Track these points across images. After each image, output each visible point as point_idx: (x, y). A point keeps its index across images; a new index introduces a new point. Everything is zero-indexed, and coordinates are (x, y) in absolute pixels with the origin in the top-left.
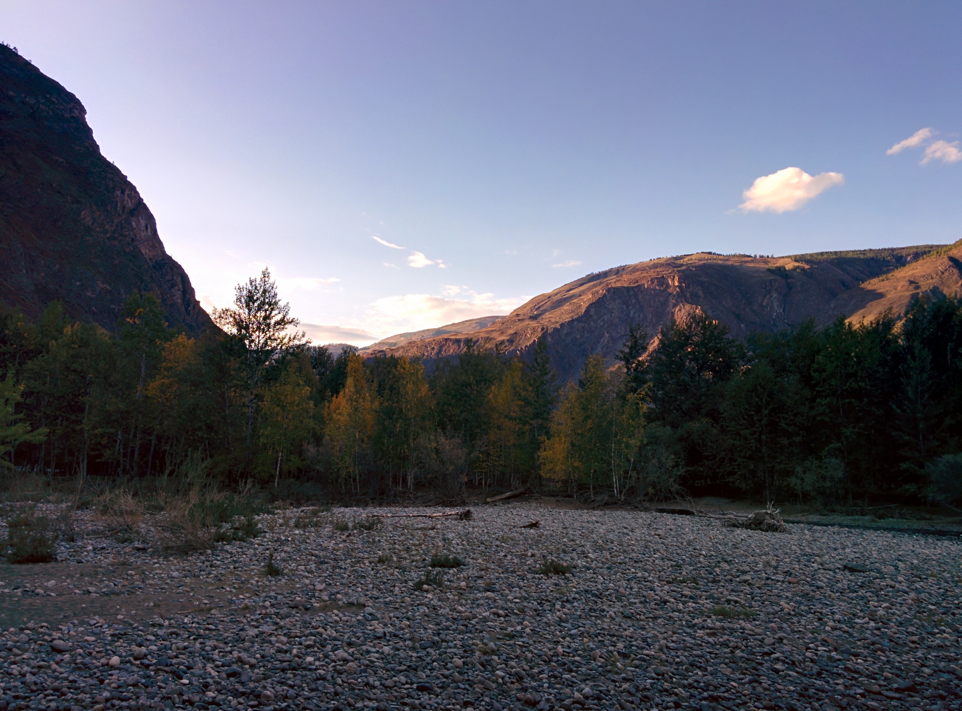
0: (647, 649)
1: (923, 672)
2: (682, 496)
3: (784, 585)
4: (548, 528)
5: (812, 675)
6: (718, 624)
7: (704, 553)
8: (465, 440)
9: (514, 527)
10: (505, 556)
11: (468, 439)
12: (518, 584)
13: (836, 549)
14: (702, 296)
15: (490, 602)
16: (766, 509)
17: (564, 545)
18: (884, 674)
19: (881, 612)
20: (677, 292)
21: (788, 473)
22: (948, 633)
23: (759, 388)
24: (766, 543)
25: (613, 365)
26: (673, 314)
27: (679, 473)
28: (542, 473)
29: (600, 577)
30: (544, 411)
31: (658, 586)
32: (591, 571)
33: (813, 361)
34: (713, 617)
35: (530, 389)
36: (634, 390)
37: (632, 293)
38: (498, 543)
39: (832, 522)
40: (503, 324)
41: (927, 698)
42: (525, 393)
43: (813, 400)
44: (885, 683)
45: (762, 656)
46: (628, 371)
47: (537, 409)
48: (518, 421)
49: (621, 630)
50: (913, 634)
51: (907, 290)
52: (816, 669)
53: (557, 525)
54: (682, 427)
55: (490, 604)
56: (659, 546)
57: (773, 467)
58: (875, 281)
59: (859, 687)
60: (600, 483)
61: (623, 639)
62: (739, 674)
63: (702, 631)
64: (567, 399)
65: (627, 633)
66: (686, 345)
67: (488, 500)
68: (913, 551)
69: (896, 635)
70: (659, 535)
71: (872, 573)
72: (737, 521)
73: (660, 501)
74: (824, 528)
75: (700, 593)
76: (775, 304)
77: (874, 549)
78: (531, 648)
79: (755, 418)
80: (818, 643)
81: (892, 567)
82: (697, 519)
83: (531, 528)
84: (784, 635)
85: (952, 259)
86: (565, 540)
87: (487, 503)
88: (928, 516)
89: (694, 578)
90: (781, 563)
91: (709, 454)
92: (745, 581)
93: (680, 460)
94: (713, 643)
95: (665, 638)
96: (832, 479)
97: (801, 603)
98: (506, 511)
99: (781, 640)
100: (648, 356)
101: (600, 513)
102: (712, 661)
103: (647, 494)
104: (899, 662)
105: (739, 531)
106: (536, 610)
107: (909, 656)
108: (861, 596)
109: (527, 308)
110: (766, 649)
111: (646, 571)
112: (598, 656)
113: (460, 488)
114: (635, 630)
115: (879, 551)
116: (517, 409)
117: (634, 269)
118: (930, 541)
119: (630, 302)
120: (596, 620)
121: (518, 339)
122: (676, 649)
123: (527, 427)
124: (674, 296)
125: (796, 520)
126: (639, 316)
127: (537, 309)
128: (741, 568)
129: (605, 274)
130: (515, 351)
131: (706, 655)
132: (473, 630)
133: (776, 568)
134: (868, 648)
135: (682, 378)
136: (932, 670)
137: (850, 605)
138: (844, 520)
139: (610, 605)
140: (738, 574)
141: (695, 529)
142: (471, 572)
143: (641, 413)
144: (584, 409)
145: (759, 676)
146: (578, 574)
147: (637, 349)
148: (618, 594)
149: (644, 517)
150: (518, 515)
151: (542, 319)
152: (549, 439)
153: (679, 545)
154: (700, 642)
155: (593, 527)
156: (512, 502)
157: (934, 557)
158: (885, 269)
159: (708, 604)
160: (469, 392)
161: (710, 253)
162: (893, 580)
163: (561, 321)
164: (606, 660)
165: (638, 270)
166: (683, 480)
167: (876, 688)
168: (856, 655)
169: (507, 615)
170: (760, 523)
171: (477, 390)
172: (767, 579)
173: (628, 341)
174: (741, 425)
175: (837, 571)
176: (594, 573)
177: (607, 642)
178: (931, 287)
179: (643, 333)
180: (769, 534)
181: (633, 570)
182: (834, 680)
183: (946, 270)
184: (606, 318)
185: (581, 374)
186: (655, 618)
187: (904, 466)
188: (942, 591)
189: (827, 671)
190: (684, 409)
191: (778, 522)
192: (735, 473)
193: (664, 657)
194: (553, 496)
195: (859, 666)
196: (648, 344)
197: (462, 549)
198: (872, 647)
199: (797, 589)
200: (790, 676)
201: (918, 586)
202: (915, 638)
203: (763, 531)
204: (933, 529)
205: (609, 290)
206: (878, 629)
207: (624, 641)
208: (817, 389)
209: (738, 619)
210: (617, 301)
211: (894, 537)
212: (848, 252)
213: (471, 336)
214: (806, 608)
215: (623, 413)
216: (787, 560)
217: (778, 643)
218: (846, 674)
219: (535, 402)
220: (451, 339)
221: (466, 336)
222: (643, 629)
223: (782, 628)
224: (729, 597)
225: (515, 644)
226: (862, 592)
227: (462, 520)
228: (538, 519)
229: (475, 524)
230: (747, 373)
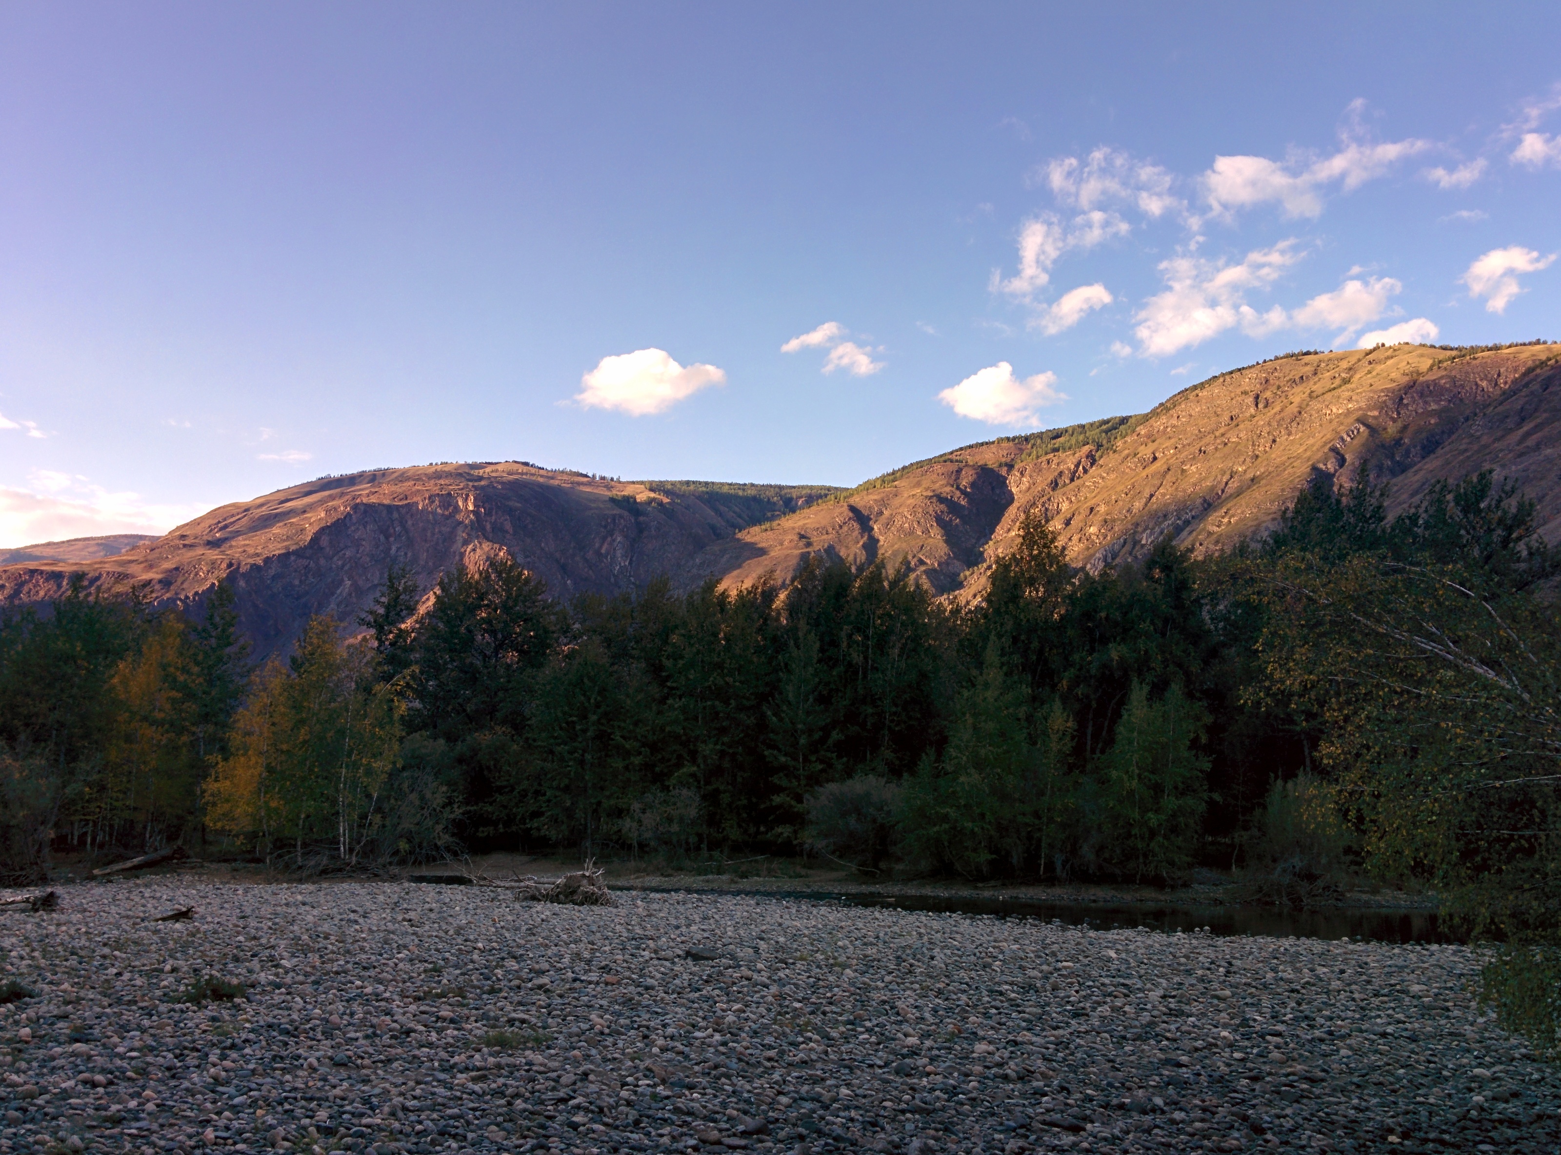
0: (370, 1116)
1: (779, 1103)
2: (455, 854)
3: (598, 989)
4: (209, 919)
5: (626, 1127)
6: (491, 1060)
7: (480, 945)
8: (56, 760)
9: (143, 920)
10: (119, 974)
11: (62, 759)
12: (139, 1025)
13: (677, 927)
14: (511, 531)
15: (79, 1061)
16: (583, 869)
17: (237, 947)
18: (728, 1112)
19: (731, 1018)
20: (471, 521)
21: (619, 813)
22: (816, 1041)
23: (586, 680)
24: (579, 924)
25: (354, 635)
26: (462, 555)
27: (452, 816)
28: (208, 821)
29: (298, 999)
30: (221, 709)
31: (398, 1006)
32: (283, 990)
33: (666, 642)
34: (485, 1050)
35: (196, 669)
36: (387, 678)
37: (395, 515)
38: (106, 951)
39: (677, 887)
40: (152, 550)
41: (781, 1141)
42: (186, 676)
43: (663, 700)
44: (728, 1126)
45: (556, 1104)
46: (380, 646)
47: (206, 706)
48: (167, 726)
49: (327, 1088)
50: (770, 1047)
51: (796, 547)
52: (633, 1114)
53: (228, 913)
54: (464, 741)
55: (77, 1066)
56: (407, 940)
57: (599, 803)
58: (756, 529)
59: (691, 1136)
60: (315, 837)
61: (327, 1104)
62: (518, 1139)
63: (464, 1075)
64: (265, 690)
65: (337, 1091)
66: (479, 607)
67: (96, 872)
68: (780, 925)
69: (749, 1051)
70: (410, 920)
71: (724, 960)
72: (539, 890)
73: (417, 863)
74: (665, 895)
75: (467, 1012)
76: (619, 553)
77: (729, 923)
78: (154, 1138)
79: (578, 727)
80: (640, 1075)
81: (751, 950)
82: (475, 890)
83: (177, 921)
84: (592, 1067)
85: (852, 509)
86: (241, 938)
87: (92, 878)
88: (803, 872)
89: (460, 988)
90: (598, 954)
91: (505, 783)
92: (540, 987)
93: (455, 794)
94: (481, 1092)
95: (401, 1094)
96: (681, 820)
97: (619, 1014)
98: (130, 892)
99: (586, 1074)
100: (416, 622)
101: (311, 887)
102: (476, 1122)
103: (396, 852)
104: (749, 1092)
105: (539, 907)
106: (169, 1069)
107: (763, 1081)
108: (706, 997)
109: (202, 525)
110: (561, 1094)
111: (381, 983)
112: (279, 1138)
113: (39, 851)
114: (351, 1085)
115: (736, 927)
116: (168, 706)
117: (402, 476)
118: (804, 907)
119: (392, 531)
120: (283, 1075)
121: (180, 580)
122: (420, 1110)
123: (185, 738)
124: (466, 526)
125: (626, 884)
126: (406, 554)
127: (221, 529)
128: (537, 967)
129: (351, 480)
130: (173, 600)
131: (468, 1114)
132: (39, 1116)
133: (589, 962)
134: (709, 1074)
135: (468, 661)
136: (791, 1098)
137: (689, 1012)
138: (694, 882)
139: (311, 1047)
140: (530, 976)
141: (470, 907)
142: (43, 1009)
143: (396, 716)
144: (297, 707)
145: (547, 1137)
146: (258, 997)
147: (398, 609)
148: (329, 1025)
149: (389, 890)
150: (154, 898)
151: (231, 547)
152: (226, 759)
153: (442, 934)
154: (458, 1094)
155: (294, 914)
156: (146, 874)
157: (806, 932)
158: (769, 514)
159: (478, 1029)
160: (70, 671)
161: (526, 464)
162: (750, 969)
163: (266, 554)
164: (294, 1144)
165: (408, 479)
166: (459, 828)
167: (714, 1135)
168: (691, 1087)
169: (111, 1083)
170: (573, 893)
171: (87, 669)
172: (575, 980)
173: (383, 595)
174: (556, 738)
175: (676, 960)
176: (288, 994)
177: (298, 1112)
178: (826, 546)
179: (410, 583)
180: (585, 908)
181: (358, 983)
182: (658, 1129)
183: (845, 523)
184: (348, 553)
185: (295, 649)
186: (389, 1061)
187: (777, 799)
188: (812, 980)
189: (648, 1117)
190: (468, 710)
191: (600, 889)
192: (542, 814)
193: (397, 1125)
194: (225, 861)
195: (692, 1104)
196: (417, 602)
197: (30, 966)
198: (714, 1072)
199: (617, 992)
200: (594, 1131)
201: (783, 976)
202: (772, 1053)
203: (576, 904)
204: (809, 891)
205: (355, 507)
206: (725, 1044)
207: (330, 1107)
208: (669, 684)
209: (523, 1050)
210: (370, 527)
211: (758, 904)
212: (722, 484)
213: (86, 569)
214: (628, 1021)
215: (365, 716)
216: (607, 948)
217: (582, 1080)
218: (675, 1118)
219: (204, 693)
220: (42, 572)
221: (74, 568)
222: (366, 1081)
223: (589, 1056)
224: (514, 1015)
225: (122, 1134)
226: (707, 990)
227: (37, 910)
228: (192, 903)
229: (63, 918)
230: (571, 656)
